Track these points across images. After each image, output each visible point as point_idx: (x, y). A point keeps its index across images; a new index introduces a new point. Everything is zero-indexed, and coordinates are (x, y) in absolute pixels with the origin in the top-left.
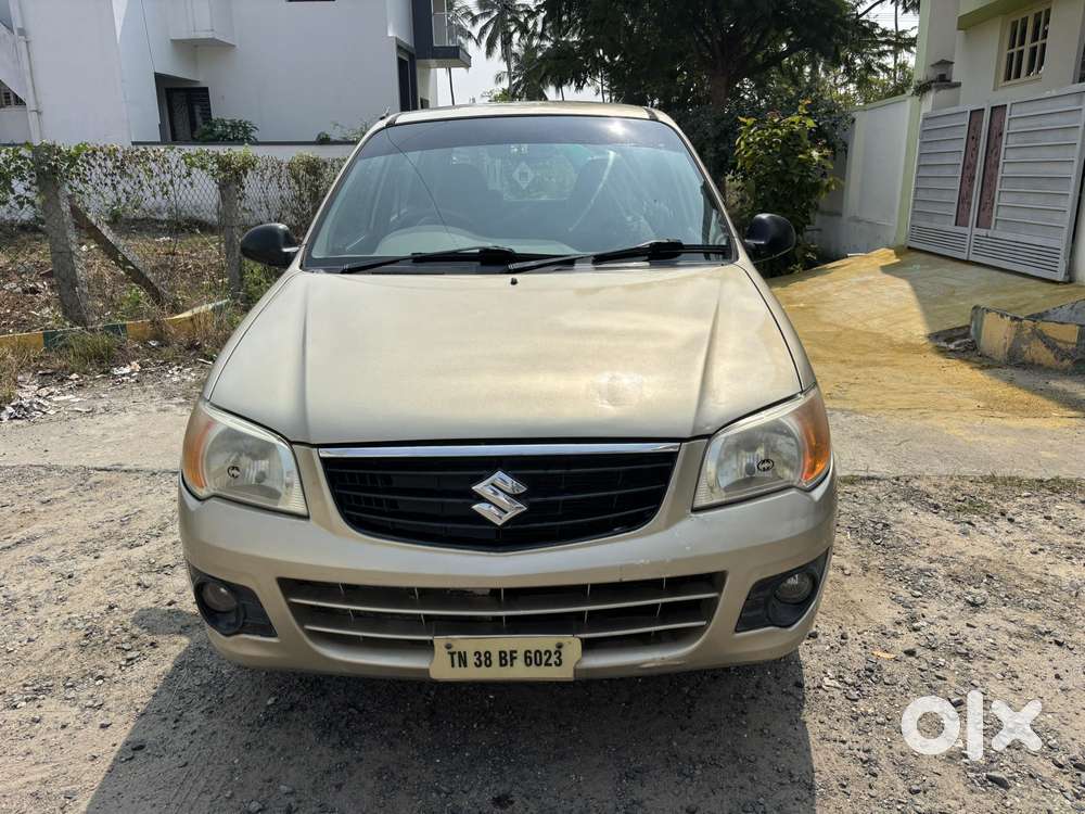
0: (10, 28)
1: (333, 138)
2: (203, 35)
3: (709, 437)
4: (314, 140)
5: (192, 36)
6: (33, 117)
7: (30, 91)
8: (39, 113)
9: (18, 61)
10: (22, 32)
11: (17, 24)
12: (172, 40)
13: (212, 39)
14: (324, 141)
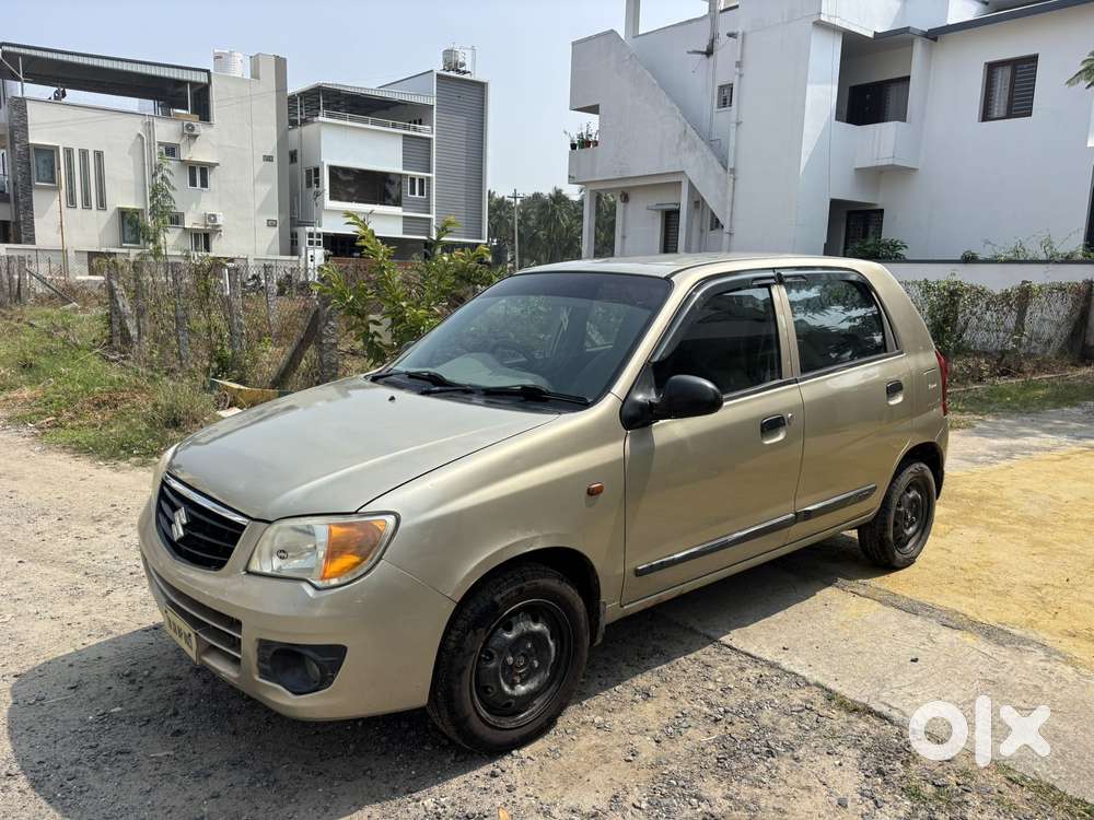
0: (726, 168)
1: (980, 257)
2: (884, 162)
3: (270, 522)
4: (959, 258)
5: (874, 164)
6: (726, 237)
7: (728, 217)
8: (730, 234)
9: (724, 195)
10: (733, 171)
11: (731, 166)
12: (857, 169)
13: (893, 165)
14: (969, 259)
